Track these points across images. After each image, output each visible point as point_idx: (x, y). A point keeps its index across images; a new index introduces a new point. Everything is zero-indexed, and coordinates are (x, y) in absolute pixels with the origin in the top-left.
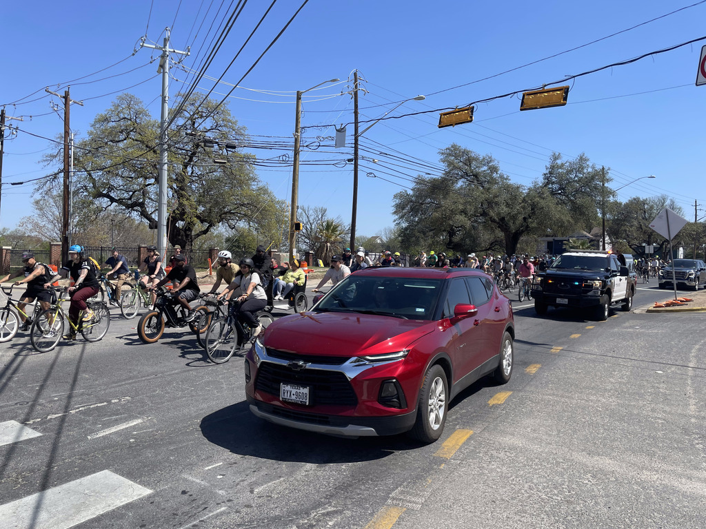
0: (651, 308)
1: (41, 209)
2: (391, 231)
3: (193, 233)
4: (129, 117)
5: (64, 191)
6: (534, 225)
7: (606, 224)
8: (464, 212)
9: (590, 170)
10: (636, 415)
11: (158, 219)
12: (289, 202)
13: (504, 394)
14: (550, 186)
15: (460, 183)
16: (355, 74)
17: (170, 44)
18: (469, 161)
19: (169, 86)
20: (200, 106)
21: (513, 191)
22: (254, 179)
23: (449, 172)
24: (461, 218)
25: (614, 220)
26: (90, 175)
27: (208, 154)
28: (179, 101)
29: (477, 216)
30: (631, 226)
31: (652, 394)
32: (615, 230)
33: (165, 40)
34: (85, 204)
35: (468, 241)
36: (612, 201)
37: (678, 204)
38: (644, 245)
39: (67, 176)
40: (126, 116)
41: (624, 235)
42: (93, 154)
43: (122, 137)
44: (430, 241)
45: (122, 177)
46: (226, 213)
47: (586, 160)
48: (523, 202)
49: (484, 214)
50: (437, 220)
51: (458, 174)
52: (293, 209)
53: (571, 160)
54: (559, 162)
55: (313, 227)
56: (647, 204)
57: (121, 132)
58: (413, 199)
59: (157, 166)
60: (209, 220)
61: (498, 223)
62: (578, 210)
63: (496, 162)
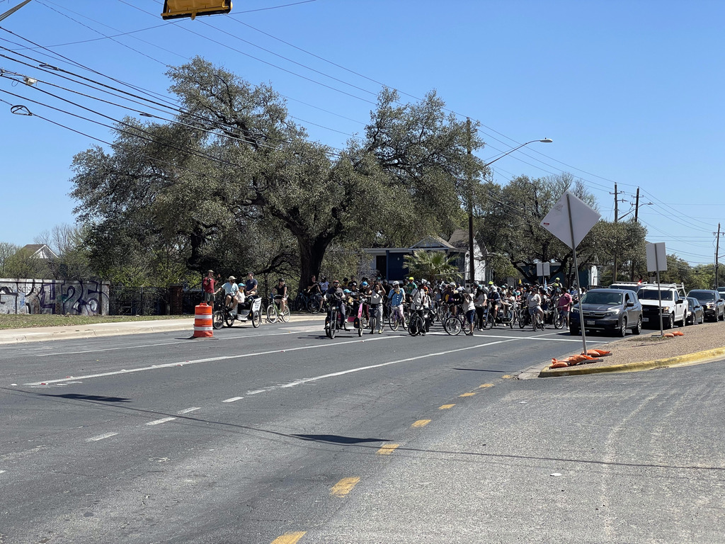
0: (546, 369)
6: (352, 223)
7: (475, 224)
8: (219, 194)
9: (446, 123)
13: (290, 536)
14: (379, 150)
15: (212, 139)
18: (228, 95)
21: (312, 157)
23: (189, 114)
24: (214, 208)
25: (488, 218)
29: (247, 204)
30: (516, 228)
32: (490, 236)
35: (229, 255)
37: (589, 190)
38: (535, 261)
41: (504, 244)
47: (440, 105)
48: (330, 179)
50: (167, 209)
51: (206, 119)
53: (414, 102)
54: (394, 106)
56: (541, 189)
58: (117, 166)
61: (286, 219)
62: (427, 198)
63: (281, 99)
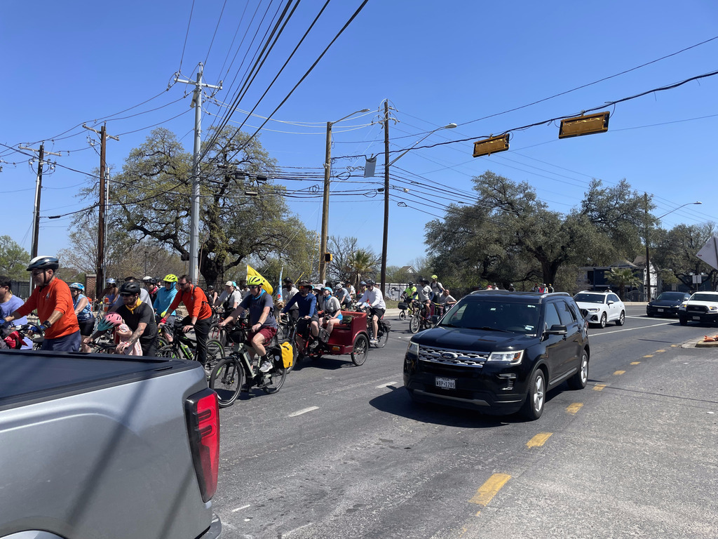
0: (700, 343)
1: (78, 242)
2: (423, 260)
3: (224, 264)
4: (163, 151)
5: (100, 224)
6: (573, 254)
7: (650, 252)
8: (498, 241)
9: (632, 196)
10: (686, 460)
11: (190, 251)
12: (319, 233)
13: (543, 435)
14: (589, 214)
15: (495, 211)
16: (386, 104)
17: (203, 79)
18: (503, 189)
19: (202, 119)
20: (231, 139)
21: (551, 219)
22: (284, 210)
23: (483, 201)
24: (496, 248)
25: (659, 249)
26: (124, 207)
27: (239, 186)
28: (211, 134)
29: (513, 245)
30: (677, 255)
31: (703, 436)
32: (660, 259)
33: (198, 74)
34: (120, 237)
35: (503, 272)
36: (656, 228)
38: (691, 274)
39: (102, 210)
40: (160, 150)
41: (669, 264)
42: (128, 188)
43: (156, 171)
44: (464, 271)
45: (155, 210)
46: (257, 244)
47: (627, 186)
48: (561, 230)
49: (520, 243)
50: (471, 248)
51: (492, 202)
52: (323, 239)
53: (611, 186)
54: (599, 188)
55: (343, 258)
56: (694, 232)
57: (155, 166)
58: (446, 228)
59: (189, 200)
60: (239, 251)
61: (535, 252)
62: (620, 239)
63: (532, 189)
